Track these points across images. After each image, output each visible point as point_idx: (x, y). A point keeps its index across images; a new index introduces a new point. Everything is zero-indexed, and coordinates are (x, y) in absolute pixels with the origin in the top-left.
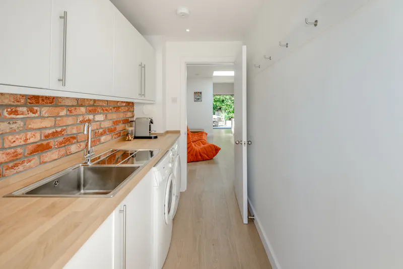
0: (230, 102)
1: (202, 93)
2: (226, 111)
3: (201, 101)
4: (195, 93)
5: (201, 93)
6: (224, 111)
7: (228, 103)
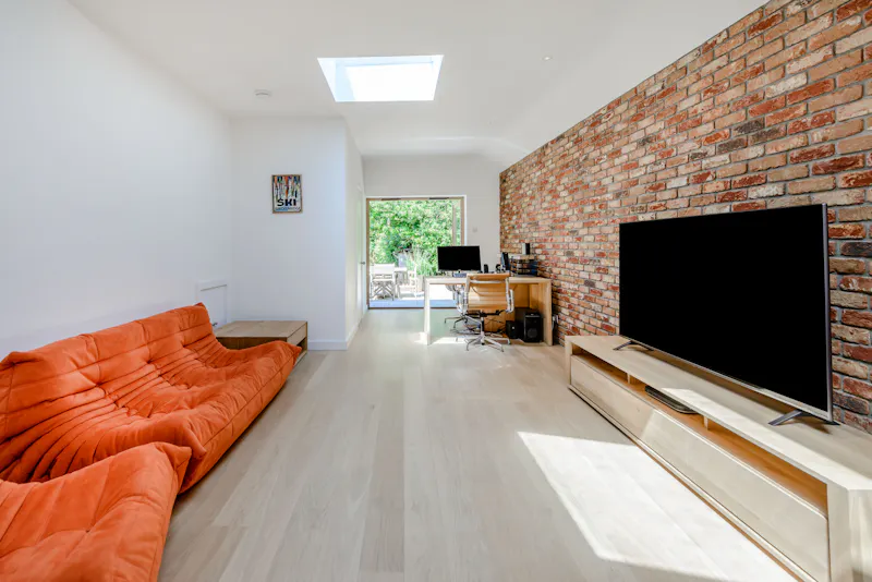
0: (435, 224)
1: (303, 180)
2: (426, 252)
3: (300, 211)
4: (277, 179)
5: (297, 179)
6: (418, 254)
7: (431, 230)
